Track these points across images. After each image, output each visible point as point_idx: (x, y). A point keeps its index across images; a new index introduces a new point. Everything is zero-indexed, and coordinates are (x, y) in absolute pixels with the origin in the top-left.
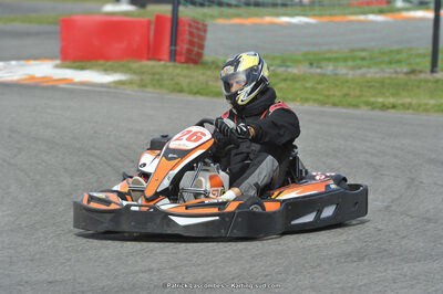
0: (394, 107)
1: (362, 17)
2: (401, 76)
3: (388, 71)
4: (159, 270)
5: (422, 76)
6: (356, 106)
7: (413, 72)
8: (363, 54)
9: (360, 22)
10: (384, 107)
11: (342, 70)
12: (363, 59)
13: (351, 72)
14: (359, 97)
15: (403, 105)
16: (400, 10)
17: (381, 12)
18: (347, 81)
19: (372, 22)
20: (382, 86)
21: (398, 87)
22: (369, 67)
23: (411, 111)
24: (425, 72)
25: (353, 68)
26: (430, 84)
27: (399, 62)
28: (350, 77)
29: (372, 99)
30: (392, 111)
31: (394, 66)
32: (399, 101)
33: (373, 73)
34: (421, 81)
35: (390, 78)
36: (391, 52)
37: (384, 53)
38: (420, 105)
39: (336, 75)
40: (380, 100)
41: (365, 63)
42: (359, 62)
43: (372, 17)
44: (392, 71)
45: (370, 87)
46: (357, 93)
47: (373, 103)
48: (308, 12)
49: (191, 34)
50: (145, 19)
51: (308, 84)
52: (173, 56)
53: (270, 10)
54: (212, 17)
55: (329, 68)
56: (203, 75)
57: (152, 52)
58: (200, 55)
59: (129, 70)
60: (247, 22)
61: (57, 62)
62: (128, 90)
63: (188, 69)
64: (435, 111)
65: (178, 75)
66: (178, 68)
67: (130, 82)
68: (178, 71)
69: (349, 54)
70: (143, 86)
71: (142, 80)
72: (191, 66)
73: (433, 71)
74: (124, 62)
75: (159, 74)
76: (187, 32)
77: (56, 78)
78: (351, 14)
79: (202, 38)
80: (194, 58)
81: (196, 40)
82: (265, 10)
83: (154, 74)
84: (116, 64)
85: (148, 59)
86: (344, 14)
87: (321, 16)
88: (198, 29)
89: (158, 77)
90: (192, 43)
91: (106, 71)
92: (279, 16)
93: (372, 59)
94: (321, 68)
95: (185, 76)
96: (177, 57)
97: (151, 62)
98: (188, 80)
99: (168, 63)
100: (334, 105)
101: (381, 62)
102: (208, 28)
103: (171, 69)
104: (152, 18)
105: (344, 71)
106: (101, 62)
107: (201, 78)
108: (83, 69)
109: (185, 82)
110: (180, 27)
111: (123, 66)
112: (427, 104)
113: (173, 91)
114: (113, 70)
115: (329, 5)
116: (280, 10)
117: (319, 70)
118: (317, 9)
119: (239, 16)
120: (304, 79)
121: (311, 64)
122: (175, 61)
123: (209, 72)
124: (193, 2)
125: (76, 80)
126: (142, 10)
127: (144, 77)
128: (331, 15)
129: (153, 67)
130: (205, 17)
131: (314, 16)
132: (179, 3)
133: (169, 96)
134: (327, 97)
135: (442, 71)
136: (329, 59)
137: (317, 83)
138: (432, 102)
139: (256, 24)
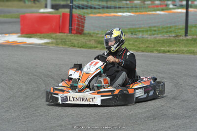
0: (169, 51)
1: (154, 12)
2: (172, 38)
3: (166, 36)
5: (181, 38)
6: (152, 52)
7: (177, 36)
8: (155, 29)
9: (154, 14)
10: (164, 52)
11: (146, 36)
12: (155, 31)
13: (149, 37)
14: (154, 47)
15: (173, 50)
16: (171, 9)
17: (162, 10)
18: (148, 41)
19: (159, 14)
20: (163, 42)
21: (171, 43)
22: (157, 34)
23: (176, 53)
24: (183, 36)
25: (150, 35)
26: (185, 41)
27: (171, 32)
28: (149, 39)
29: (160, 48)
30: (168, 53)
31: (169, 34)
32: (171, 49)
33: (159, 37)
34: (180, 40)
35: (167, 39)
36: (167, 27)
37: (164, 28)
38: (180, 51)
39: (143, 38)
40: (163, 49)
41: (155, 32)
42: (154, 32)
43: (158, 12)
44: (168, 36)
45: (158, 43)
46: (152, 46)
47: (160, 50)
48: (130, 11)
49: (78, 21)
50: (58, 15)
51: (131, 43)
52: (71, 31)
53: (113, 10)
54: (88, 13)
55: (140, 35)
56: (84, 39)
57: (61, 30)
58: (82, 30)
59: (51, 38)
60: (104, 15)
61: (19, 35)
62: (51, 47)
63: (77, 36)
64: (187, 53)
65: (73, 39)
66: (72, 36)
67: (52, 43)
68: (73, 37)
69: (149, 29)
70: (57, 44)
71: (57, 42)
72: (79, 35)
73: (186, 36)
74: (49, 34)
75: (64, 39)
76: (76, 21)
77: (19, 41)
78: (149, 11)
79: (83, 23)
80: (80, 32)
81: (80, 24)
82: (111, 10)
83: (62, 39)
84: (45, 35)
85: (60, 33)
86: (146, 11)
87: (136, 12)
88: (81, 19)
89: (64, 40)
90: (79, 25)
91: (41, 38)
92: (117, 12)
93: (159, 30)
94: (136, 35)
95: (76, 40)
96: (73, 32)
97: (61, 34)
98: (78, 41)
99: (69, 34)
100: (142, 51)
101: (163, 32)
102: (86, 18)
103: (69, 37)
104: (61, 15)
105: (147, 36)
106: (38, 34)
107: (83, 40)
108: (30, 37)
109: (76, 42)
110: (74, 18)
111: (48, 36)
112: (183, 50)
113: (71, 46)
114: (44, 38)
115: (139, 7)
116: (118, 10)
117: (135, 36)
118: (134, 9)
119: (99, 13)
120: (129, 40)
121: (132, 33)
122: (71, 33)
123: (87, 38)
124: (79, 7)
125: (28, 42)
126: (56, 11)
127: (58, 40)
128: (140, 12)
129: (62, 36)
130: (84, 13)
131: (133, 12)
132: (73, 8)
133: (69, 49)
134: (139, 48)
135: (190, 35)
136: (140, 31)
137: (135, 42)
138: (186, 49)
139: (107, 16)
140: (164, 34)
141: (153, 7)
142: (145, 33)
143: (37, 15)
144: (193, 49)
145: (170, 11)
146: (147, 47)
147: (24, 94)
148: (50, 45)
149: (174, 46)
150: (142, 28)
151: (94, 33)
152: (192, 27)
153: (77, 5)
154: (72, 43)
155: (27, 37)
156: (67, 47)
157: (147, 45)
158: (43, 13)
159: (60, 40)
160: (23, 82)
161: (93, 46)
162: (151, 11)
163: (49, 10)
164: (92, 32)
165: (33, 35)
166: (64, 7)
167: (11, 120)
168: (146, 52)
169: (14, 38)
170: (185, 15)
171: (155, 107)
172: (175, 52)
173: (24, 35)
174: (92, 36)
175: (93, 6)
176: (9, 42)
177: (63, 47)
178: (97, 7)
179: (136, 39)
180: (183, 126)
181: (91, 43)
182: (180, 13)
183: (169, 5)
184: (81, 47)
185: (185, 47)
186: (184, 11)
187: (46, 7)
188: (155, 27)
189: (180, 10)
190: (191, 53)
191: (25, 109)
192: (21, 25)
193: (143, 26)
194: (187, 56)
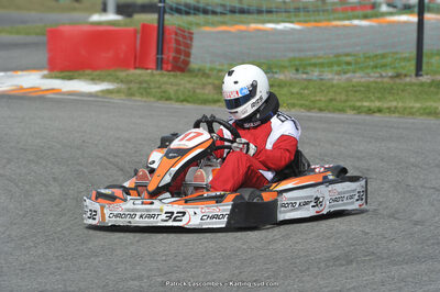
0: (380, 111)
1: (347, 23)
2: (386, 80)
3: (374, 75)
4: (149, 277)
5: (408, 79)
6: (342, 111)
7: (398, 76)
8: (348, 59)
9: (344, 26)
10: (370, 111)
11: (328, 75)
12: (348, 64)
13: (337, 77)
14: (346, 101)
15: (389, 108)
16: (383, 14)
17: (365, 17)
18: (333, 86)
19: (356, 26)
20: (367, 90)
21: (384, 91)
22: (354, 72)
23: (397, 115)
24: (411, 76)
25: (338, 73)
26: (415, 88)
27: (384, 66)
28: (335, 82)
29: (358, 104)
30: (378, 114)
31: (379, 70)
32: (386, 105)
33: (358, 77)
34: (405, 85)
35: (376, 83)
36: (376, 56)
37: (369, 58)
38: (405, 108)
40: (366, 104)
41: (349, 67)
42: (344, 67)
43: (356, 22)
44: (377, 75)
45: (356, 91)
46: (343, 97)
47: (359, 108)
48: (293, 19)
49: (178, 42)
50: (131, 28)
51: (295, 91)
52: (160, 64)
53: (255, 16)
54: (198, 25)
55: (315, 74)
56: (190, 82)
57: (139, 61)
58: (187, 63)
59: (116, 79)
60: (233, 29)
61: (46, 72)
62: (116, 99)
63: (175, 76)
64: (421, 115)
65: (165, 83)
66: (165, 75)
67: (118, 91)
68: (165, 79)
69: (335, 59)
70: (130, 94)
71: (129, 89)
72: (179, 73)
73: (417, 75)
74: (111, 71)
75: (146, 82)
76: (173, 41)
77: (44, 88)
78: (335, 19)
79: (189, 46)
80: (181, 66)
81: (182, 48)
82: (250, 17)
83: (141, 83)
84: (103, 73)
85: (135, 68)
86: (329, 20)
87: (306, 22)
88: (184, 37)
89: (145, 85)
90: (178, 51)
91: (93, 80)
92: (264, 22)
93: (357, 63)
94: (306, 73)
95: (172, 84)
96: (165, 66)
97: (138, 72)
98: (175, 88)
99: (155, 72)
100: (321, 110)
101: (367, 67)
102: (194, 36)
103: (158, 78)
104: (139, 27)
105: (330, 76)
106: (88, 72)
107: (188, 86)
108: (70, 78)
109: (171, 90)
110: (167, 36)
111: (110, 75)
112: (411, 108)
113: (161, 98)
114: (101, 79)
115: (314, 11)
116: (265, 17)
117: (304, 76)
118: (302, 14)
119: (224, 23)
120: (290, 84)
121: (297, 70)
122: (162, 69)
123: (196, 80)
124: (179, 11)
125: (64, 90)
126: (128, 20)
127: (131, 85)
128: (316, 21)
129: (140, 75)
130: (191, 24)
131: (299, 22)
132: (165, 12)
133: (157, 104)
134: (313, 102)
135: (427, 74)
136: (315, 65)
137: (304, 89)
138: (418, 105)
139: (242, 31)
140: (369, 71)
141: (345, 10)
142: (326, 69)
143: (85, 28)
144: (435, 105)
145: (381, 19)
146: (331, 100)
147: (57, 205)
148: (113, 96)
149: (391, 98)
150: (320, 58)
151: (211, 69)
152: (432, 55)
153: (174, 6)
154: (164, 92)
155: (63, 78)
156: (152, 99)
157: (331, 95)
158: (99, 23)
159: (137, 85)
160: (55, 179)
161: (210, 97)
162: (339, 19)
163: (111, 16)
164: (208, 66)
165: (76, 74)
166: (145, 9)
167: (28, 265)
168: (330, 111)
169: (32, 80)
170: (415, 27)
171: (351, 236)
172: (394, 112)
173: (56, 73)
174: (208, 76)
175: (210, 8)
176: (22, 88)
177: (145, 99)
178: (219, 10)
179: (306, 83)
180: (414, 278)
181: (207, 91)
182: (405, 23)
183: (380, 5)
184: (182, 101)
185: (416, 101)
186: (414, 19)
187: (104, 10)
188: (347, 55)
189: (404, 18)
190: (429, 114)
191: (59, 239)
192: (50, 50)
193: (321, 53)
194: (421, 120)
